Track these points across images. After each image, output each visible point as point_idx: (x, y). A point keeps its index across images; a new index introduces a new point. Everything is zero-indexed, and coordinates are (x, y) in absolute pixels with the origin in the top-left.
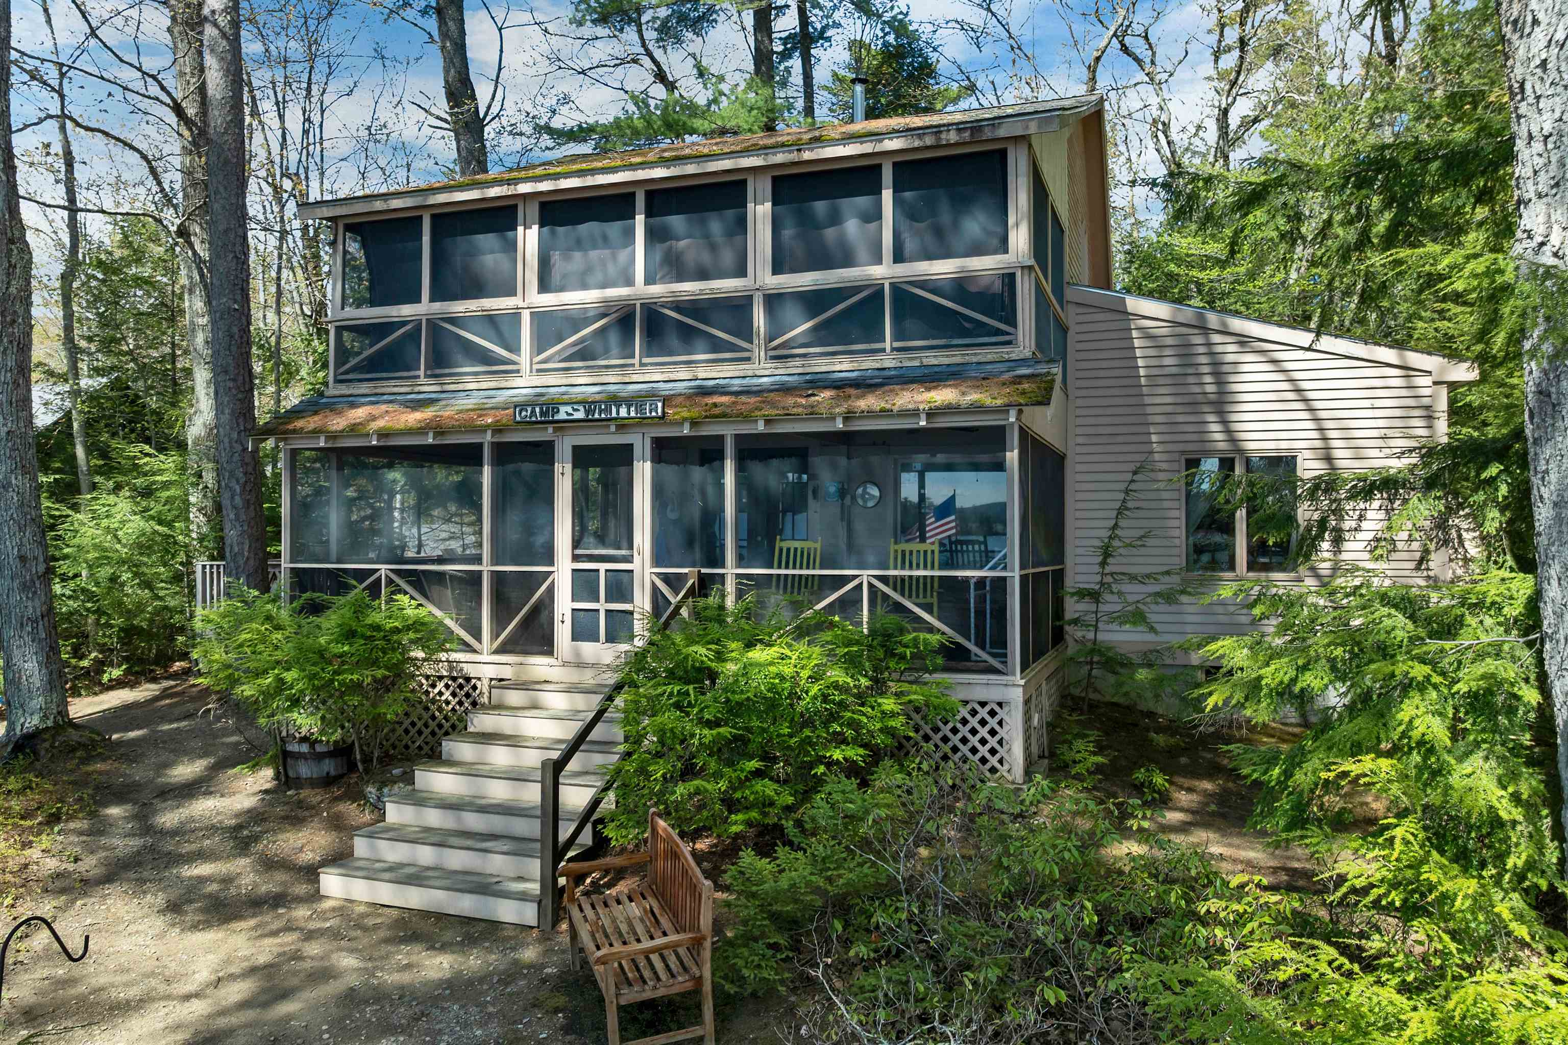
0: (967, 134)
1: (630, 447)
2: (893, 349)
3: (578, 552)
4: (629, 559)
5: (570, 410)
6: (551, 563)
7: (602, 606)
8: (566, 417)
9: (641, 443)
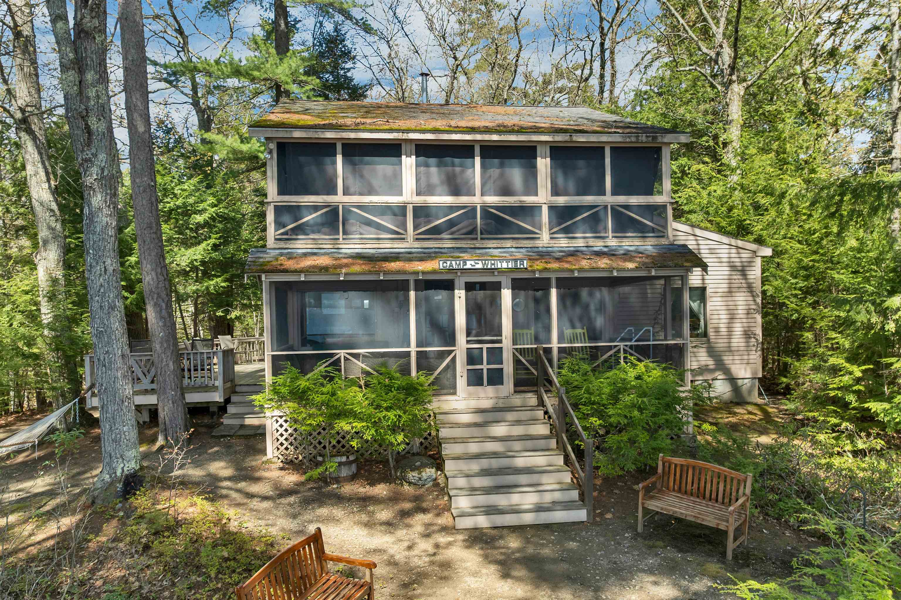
0: (650, 139)
1: (500, 283)
2: (613, 237)
3: (469, 339)
4: (500, 342)
5: (473, 263)
6: (454, 345)
7: (485, 367)
8: (470, 267)
9: (505, 281)
